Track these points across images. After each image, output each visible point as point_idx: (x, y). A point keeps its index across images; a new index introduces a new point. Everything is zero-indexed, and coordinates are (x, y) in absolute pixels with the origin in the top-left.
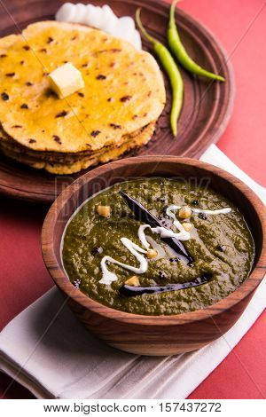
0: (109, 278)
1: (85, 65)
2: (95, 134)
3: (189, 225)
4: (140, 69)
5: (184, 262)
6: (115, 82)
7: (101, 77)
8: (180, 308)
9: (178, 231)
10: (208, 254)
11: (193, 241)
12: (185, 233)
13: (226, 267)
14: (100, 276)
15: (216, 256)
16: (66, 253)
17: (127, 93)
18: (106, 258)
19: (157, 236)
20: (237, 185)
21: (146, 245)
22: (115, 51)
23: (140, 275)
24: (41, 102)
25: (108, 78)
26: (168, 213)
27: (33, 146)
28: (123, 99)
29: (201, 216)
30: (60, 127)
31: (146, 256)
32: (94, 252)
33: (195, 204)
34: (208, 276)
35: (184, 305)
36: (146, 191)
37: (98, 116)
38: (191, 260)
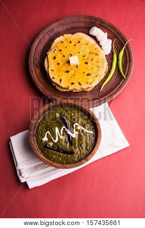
0: (45, 139)
1: (84, 56)
2: (73, 84)
3: (77, 133)
4: (100, 65)
5: (68, 144)
6: (90, 66)
7: (86, 63)
8: (58, 159)
9: (73, 133)
10: (77, 145)
11: (75, 139)
12: (74, 135)
13: (79, 153)
14: (43, 137)
15: (79, 147)
16: (39, 124)
17: (91, 73)
18: (48, 132)
19: (66, 132)
20: (98, 127)
21: (62, 133)
22: (97, 54)
23: (54, 143)
24: (64, 64)
25: (89, 64)
26: (74, 125)
27: (53, 80)
28: (88, 75)
29: (83, 131)
30: (64, 76)
31: (59, 137)
32: (46, 128)
33: (84, 126)
34: (72, 153)
35: (60, 159)
36: (73, 114)
37: (77, 77)
38: (71, 145)
